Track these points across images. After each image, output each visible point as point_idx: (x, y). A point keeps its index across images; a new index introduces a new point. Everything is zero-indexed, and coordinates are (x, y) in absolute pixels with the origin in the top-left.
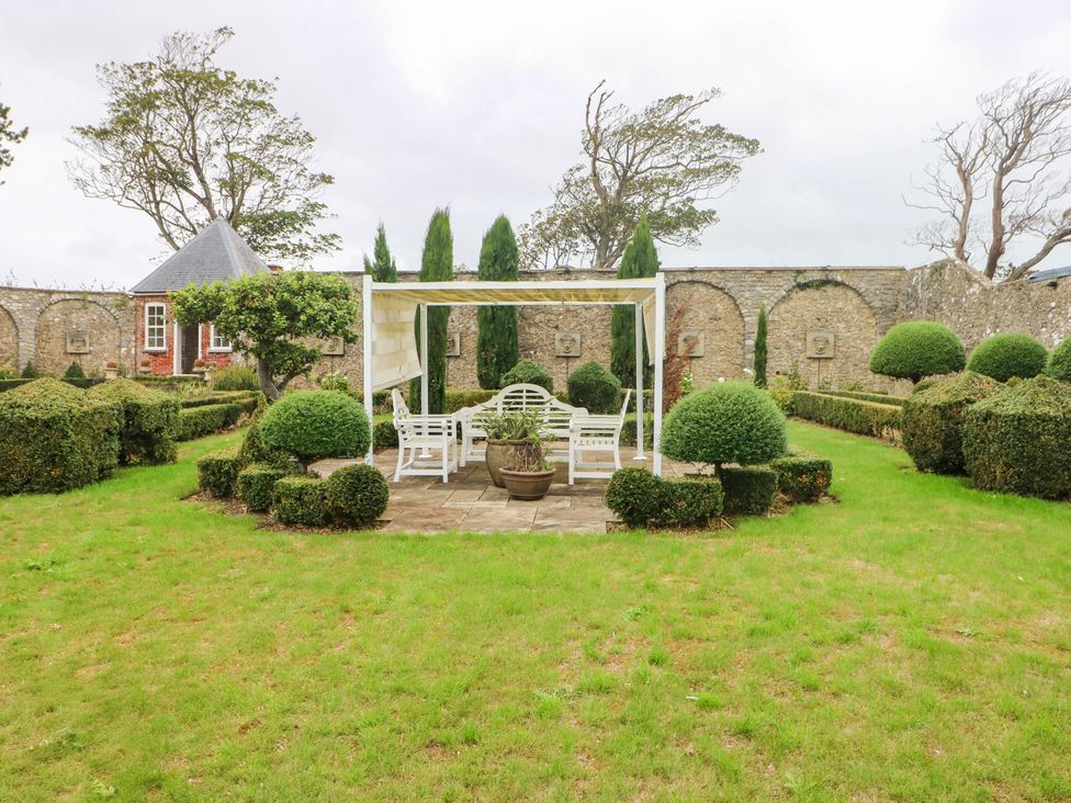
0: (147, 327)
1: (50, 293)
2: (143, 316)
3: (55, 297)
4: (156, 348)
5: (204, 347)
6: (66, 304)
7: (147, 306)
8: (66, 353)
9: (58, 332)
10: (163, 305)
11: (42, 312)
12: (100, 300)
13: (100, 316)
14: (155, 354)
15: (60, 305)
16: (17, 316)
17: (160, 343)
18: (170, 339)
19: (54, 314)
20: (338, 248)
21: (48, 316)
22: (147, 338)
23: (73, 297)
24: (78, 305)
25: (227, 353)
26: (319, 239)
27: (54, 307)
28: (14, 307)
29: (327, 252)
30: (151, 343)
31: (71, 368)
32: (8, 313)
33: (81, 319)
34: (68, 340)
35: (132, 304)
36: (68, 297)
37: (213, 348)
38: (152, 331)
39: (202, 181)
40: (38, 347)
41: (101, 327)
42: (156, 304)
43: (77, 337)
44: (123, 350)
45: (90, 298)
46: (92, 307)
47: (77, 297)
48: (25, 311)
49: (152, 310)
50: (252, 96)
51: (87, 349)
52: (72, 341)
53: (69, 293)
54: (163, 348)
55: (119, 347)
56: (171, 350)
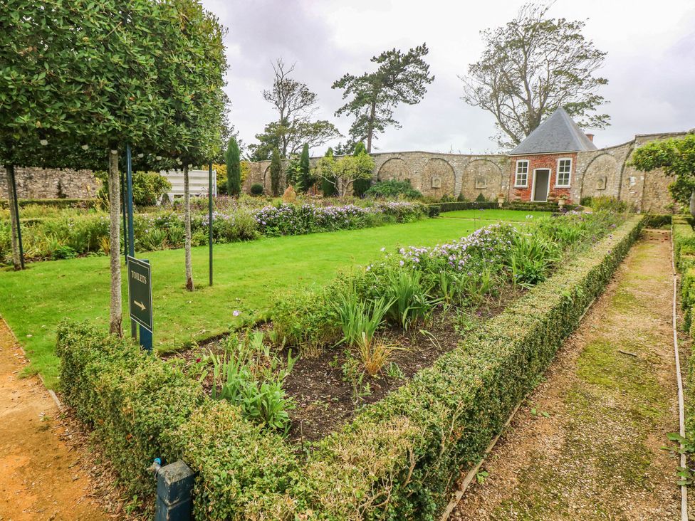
0: (517, 174)
1: (470, 156)
2: (515, 168)
3: (472, 159)
4: (521, 186)
5: (551, 185)
6: (477, 162)
7: (518, 162)
8: (475, 189)
9: (471, 178)
10: (528, 161)
11: (466, 167)
12: (493, 159)
13: (493, 168)
14: (521, 189)
15: (474, 163)
16: (456, 169)
17: (524, 183)
18: (530, 181)
19: (471, 169)
20: (608, 124)
21: (468, 169)
22: (516, 180)
23: (480, 158)
24: (482, 162)
25: (566, 189)
26: (595, 118)
27: (471, 164)
28: (454, 164)
29: (601, 127)
30: (519, 183)
31: (479, 197)
32: (452, 168)
33: (483, 170)
34: (477, 182)
35: (509, 161)
36: (478, 158)
37: (557, 186)
38: (519, 176)
39: (527, 89)
40: (463, 185)
41: (493, 174)
42: (523, 161)
43: (481, 180)
44: (503, 187)
45: (488, 159)
46: (489, 163)
47: (482, 158)
48: (459, 166)
49: (520, 164)
50: (569, 32)
51: (485, 186)
52: (478, 182)
53: (479, 156)
54: (526, 186)
55: (501, 185)
56: (531, 187)
